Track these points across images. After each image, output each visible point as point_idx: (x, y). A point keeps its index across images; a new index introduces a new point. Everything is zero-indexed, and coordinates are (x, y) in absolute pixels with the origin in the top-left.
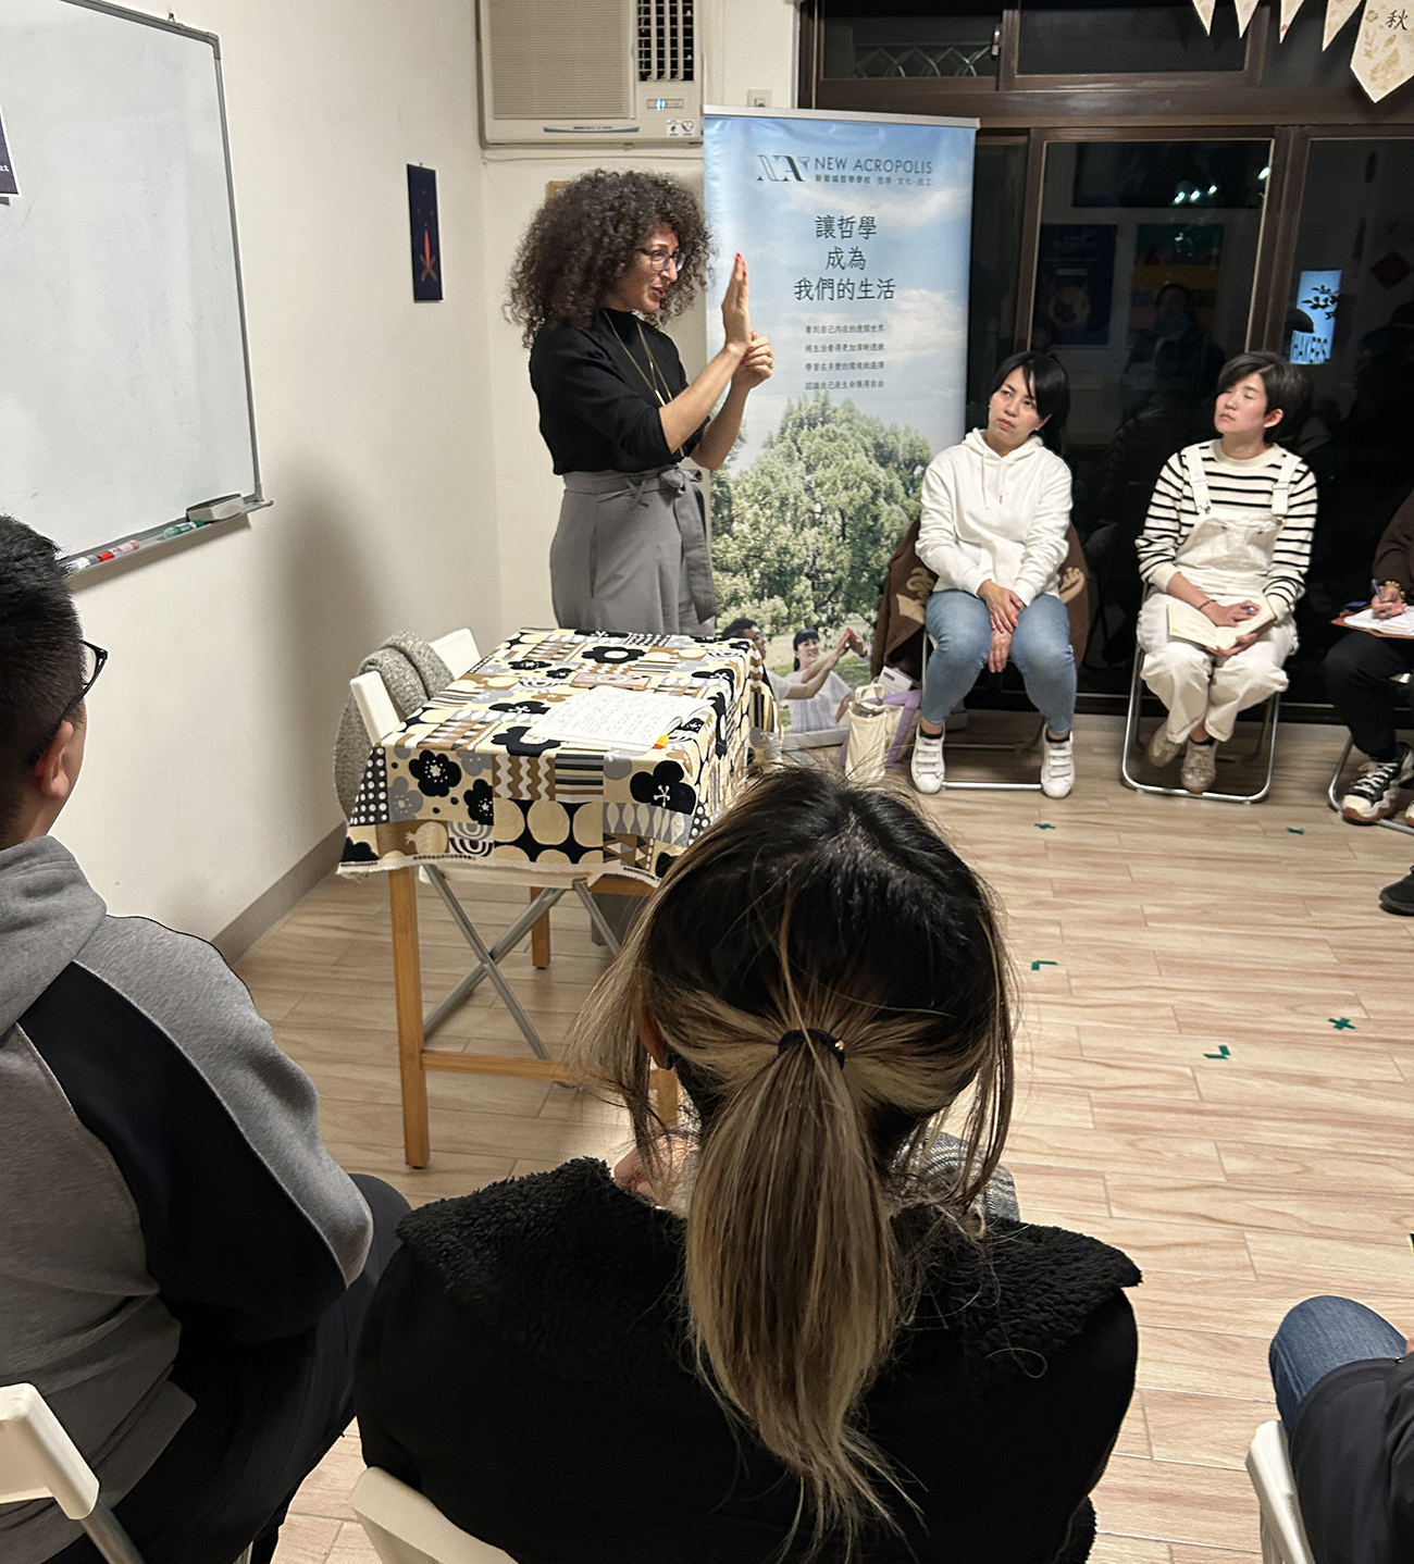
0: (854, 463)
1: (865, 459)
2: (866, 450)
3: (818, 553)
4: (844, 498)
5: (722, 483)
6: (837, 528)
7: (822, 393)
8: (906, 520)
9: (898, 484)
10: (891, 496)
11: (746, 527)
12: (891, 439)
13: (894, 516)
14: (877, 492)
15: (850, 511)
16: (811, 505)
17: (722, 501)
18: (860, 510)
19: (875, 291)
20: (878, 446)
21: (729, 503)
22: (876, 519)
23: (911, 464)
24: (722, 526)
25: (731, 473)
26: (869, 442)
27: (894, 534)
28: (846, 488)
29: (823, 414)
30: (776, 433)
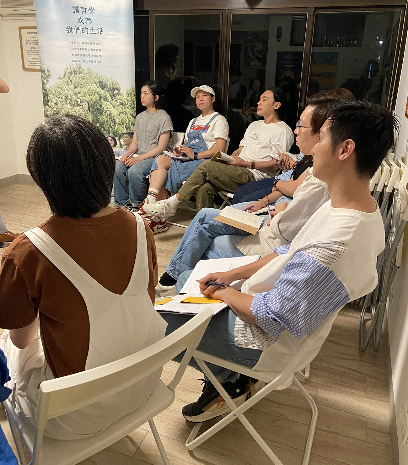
0: (92, 87)
1: (96, 86)
2: (96, 83)
4: (89, 98)
5: (45, 90)
6: (87, 108)
7: (78, 63)
8: (112, 107)
9: (108, 95)
10: (106, 99)
11: (53, 104)
12: (105, 80)
13: (108, 106)
14: (101, 97)
15: (91, 103)
16: (77, 99)
17: (45, 95)
18: (95, 102)
19: (96, 31)
20: (100, 82)
21: (47, 95)
22: (101, 106)
23: (113, 89)
24: (46, 103)
25: (47, 87)
26: (97, 81)
27: (108, 112)
28: (89, 95)
29: (79, 70)
30: (62, 75)
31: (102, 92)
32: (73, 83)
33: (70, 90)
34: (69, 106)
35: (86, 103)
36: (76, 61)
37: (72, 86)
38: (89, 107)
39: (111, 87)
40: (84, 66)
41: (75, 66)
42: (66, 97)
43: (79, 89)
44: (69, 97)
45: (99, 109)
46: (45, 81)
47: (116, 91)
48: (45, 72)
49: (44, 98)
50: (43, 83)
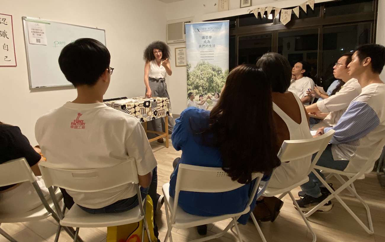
0: (209, 71)
1: (211, 70)
3: (203, 84)
4: (207, 76)
5: (188, 73)
6: (206, 80)
7: (203, 61)
8: (218, 79)
9: (216, 74)
10: (215, 76)
11: (191, 79)
12: (215, 67)
13: (216, 79)
14: (213, 75)
15: (208, 78)
16: (202, 76)
17: (188, 75)
18: (210, 77)
19: (212, 46)
20: (213, 68)
21: (189, 76)
22: (213, 79)
23: (219, 71)
24: (188, 79)
25: (189, 72)
26: (211, 68)
27: (216, 82)
28: (207, 74)
29: (204, 63)
30: (196, 66)
31: (213, 72)
32: (201, 69)
33: (199, 73)
34: (198, 80)
35: (206, 78)
36: (202, 60)
37: (200, 71)
38: (207, 80)
39: (218, 70)
40: (206, 62)
41: (202, 62)
42: (197, 76)
43: (203, 72)
44: (199, 76)
45: (212, 80)
46: (188, 69)
47: (220, 72)
48: (188, 65)
49: (187, 77)
50: (187, 70)
